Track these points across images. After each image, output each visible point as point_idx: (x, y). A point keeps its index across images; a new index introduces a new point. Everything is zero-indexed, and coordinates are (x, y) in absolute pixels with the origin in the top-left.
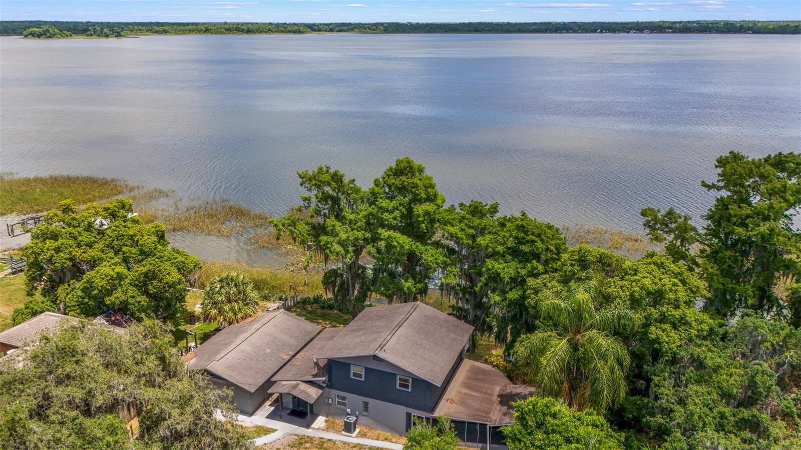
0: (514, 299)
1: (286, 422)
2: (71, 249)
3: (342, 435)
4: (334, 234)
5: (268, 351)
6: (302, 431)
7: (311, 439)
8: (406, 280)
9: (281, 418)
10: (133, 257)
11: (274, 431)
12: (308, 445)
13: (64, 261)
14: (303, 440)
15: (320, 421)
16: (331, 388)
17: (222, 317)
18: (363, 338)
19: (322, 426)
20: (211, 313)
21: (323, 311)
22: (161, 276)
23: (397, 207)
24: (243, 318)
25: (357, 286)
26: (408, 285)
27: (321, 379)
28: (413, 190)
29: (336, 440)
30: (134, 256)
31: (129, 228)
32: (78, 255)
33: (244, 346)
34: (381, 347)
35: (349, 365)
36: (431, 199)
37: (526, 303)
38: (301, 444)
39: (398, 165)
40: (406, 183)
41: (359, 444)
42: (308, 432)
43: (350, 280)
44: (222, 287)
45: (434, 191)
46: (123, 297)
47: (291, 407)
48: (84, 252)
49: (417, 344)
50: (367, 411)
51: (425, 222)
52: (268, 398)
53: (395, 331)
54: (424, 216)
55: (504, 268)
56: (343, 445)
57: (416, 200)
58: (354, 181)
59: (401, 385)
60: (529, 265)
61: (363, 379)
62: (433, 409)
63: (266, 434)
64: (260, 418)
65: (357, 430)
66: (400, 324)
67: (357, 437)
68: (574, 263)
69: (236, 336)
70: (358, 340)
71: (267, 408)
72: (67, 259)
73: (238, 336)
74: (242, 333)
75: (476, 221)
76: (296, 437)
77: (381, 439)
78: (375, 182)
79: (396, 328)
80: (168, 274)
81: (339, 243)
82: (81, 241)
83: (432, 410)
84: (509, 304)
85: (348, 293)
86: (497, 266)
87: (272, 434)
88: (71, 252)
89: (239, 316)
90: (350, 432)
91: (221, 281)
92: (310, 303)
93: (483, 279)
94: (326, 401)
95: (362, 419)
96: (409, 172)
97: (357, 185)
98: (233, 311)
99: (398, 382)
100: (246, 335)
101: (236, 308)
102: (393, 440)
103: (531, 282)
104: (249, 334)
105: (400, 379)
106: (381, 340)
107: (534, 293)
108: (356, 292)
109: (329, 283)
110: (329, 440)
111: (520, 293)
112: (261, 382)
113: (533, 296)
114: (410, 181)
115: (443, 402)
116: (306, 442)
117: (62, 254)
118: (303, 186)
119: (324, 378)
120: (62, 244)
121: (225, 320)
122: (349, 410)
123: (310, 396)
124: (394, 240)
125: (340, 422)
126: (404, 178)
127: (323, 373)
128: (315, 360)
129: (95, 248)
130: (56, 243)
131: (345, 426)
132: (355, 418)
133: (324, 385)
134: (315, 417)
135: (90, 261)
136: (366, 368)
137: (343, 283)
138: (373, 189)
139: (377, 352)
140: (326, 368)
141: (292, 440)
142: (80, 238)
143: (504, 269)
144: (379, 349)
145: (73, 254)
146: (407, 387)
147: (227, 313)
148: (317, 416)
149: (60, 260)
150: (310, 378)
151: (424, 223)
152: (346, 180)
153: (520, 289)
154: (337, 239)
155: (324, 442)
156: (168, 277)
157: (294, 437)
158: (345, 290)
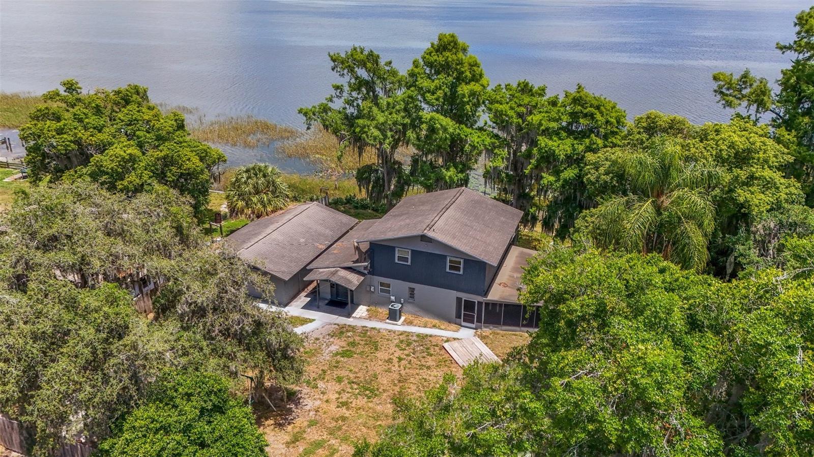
0: (570, 179)
1: (324, 311)
2: (76, 131)
3: (386, 323)
4: (371, 117)
5: (302, 240)
6: (342, 320)
7: (353, 328)
8: (448, 169)
9: (318, 307)
10: (148, 142)
11: (312, 321)
12: (349, 334)
13: (68, 143)
14: (345, 329)
15: (362, 311)
16: (373, 275)
17: (250, 209)
18: (408, 221)
19: (364, 315)
20: (238, 206)
21: (356, 210)
22: (180, 161)
23: (440, 87)
24: (273, 212)
25: (394, 181)
26: (449, 174)
27: (363, 264)
28: (458, 67)
29: (380, 329)
30: (150, 141)
31: (143, 113)
32: (84, 138)
33: (275, 235)
34: (430, 227)
35: (393, 248)
36: (476, 78)
37: (585, 180)
38: (342, 333)
39: (441, 40)
40: (450, 59)
41: (405, 332)
42: (350, 321)
43: (385, 175)
44: (249, 178)
45: (480, 70)
46: (138, 181)
47: (329, 297)
48: (92, 136)
49: (466, 225)
50: (413, 297)
51: (470, 103)
52: (303, 290)
53: (442, 212)
54: (469, 97)
55: (559, 144)
56: (389, 333)
57: (460, 79)
58: (390, 63)
59: (451, 268)
60: (587, 141)
61: (409, 263)
62: (486, 292)
63: (302, 325)
64: (295, 309)
65: (403, 318)
66: (447, 206)
67: (403, 324)
68: (642, 130)
69: (266, 226)
70: (402, 223)
71: (303, 299)
72: (71, 141)
73: (268, 226)
74: (272, 223)
75: (526, 99)
76: (337, 327)
77: (429, 326)
78: (414, 63)
79: (444, 210)
80: (189, 160)
81: (376, 127)
82: (88, 123)
83: (486, 294)
84: (563, 185)
85: (384, 189)
86: (550, 143)
87: (310, 324)
88: (75, 134)
89: (269, 209)
90: (395, 320)
91: (247, 171)
92: (342, 203)
93: (533, 161)
94: (368, 289)
95: (408, 307)
96: (453, 47)
97: (394, 67)
98: (262, 202)
99: (448, 264)
100: (277, 225)
101: (265, 199)
102: (442, 327)
103: (590, 157)
104: (280, 223)
105: (451, 261)
106: (428, 222)
107: (594, 168)
108: (392, 187)
109: (363, 179)
110: (372, 328)
111: (576, 171)
112: (296, 270)
113: (592, 171)
114: (454, 57)
115: (495, 286)
116: (348, 331)
117: (65, 136)
118: (335, 71)
119: (366, 264)
120: (64, 125)
121: (253, 213)
122: (393, 298)
123: (350, 282)
124: (437, 122)
125: (384, 311)
126: (447, 54)
127: (365, 259)
128: (356, 244)
129: (105, 132)
130: (58, 124)
131: (390, 314)
132: (400, 305)
133: (366, 272)
134: (355, 306)
135: (99, 145)
136: (412, 251)
137: (378, 179)
138: (412, 70)
139: (425, 232)
140: (369, 253)
141: (332, 329)
142: (87, 120)
143: (558, 146)
144: (428, 229)
145: (79, 136)
146: (458, 269)
147: (255, 205)
148: (358, 305)
149: (63, 142)
150: (351, 264)
151: (469, 105)
152: (382, 62)
153: (576, 168)
154: (375, 122)
155: (367, 330)
156: (188, 162)
157: (333, 326)
158: (381, 186)
